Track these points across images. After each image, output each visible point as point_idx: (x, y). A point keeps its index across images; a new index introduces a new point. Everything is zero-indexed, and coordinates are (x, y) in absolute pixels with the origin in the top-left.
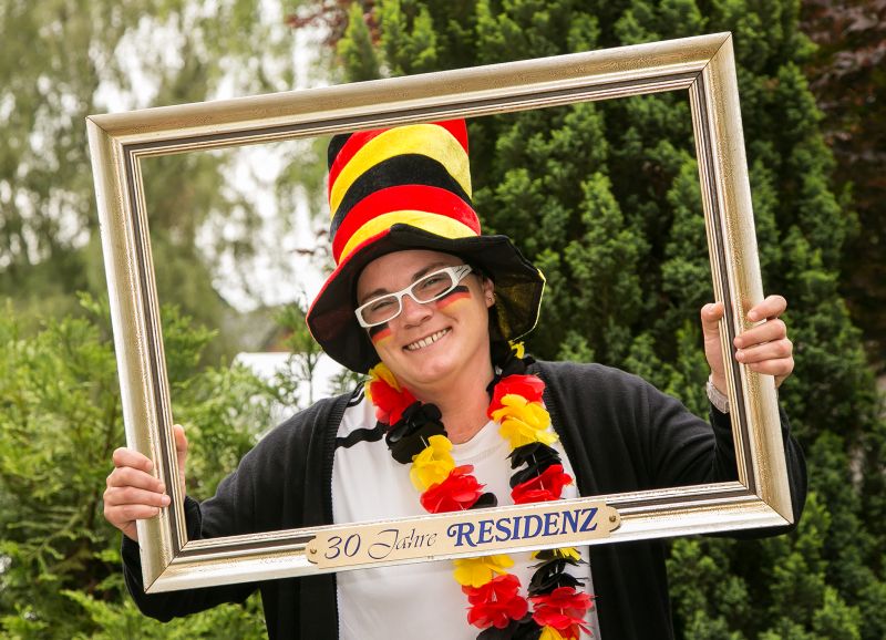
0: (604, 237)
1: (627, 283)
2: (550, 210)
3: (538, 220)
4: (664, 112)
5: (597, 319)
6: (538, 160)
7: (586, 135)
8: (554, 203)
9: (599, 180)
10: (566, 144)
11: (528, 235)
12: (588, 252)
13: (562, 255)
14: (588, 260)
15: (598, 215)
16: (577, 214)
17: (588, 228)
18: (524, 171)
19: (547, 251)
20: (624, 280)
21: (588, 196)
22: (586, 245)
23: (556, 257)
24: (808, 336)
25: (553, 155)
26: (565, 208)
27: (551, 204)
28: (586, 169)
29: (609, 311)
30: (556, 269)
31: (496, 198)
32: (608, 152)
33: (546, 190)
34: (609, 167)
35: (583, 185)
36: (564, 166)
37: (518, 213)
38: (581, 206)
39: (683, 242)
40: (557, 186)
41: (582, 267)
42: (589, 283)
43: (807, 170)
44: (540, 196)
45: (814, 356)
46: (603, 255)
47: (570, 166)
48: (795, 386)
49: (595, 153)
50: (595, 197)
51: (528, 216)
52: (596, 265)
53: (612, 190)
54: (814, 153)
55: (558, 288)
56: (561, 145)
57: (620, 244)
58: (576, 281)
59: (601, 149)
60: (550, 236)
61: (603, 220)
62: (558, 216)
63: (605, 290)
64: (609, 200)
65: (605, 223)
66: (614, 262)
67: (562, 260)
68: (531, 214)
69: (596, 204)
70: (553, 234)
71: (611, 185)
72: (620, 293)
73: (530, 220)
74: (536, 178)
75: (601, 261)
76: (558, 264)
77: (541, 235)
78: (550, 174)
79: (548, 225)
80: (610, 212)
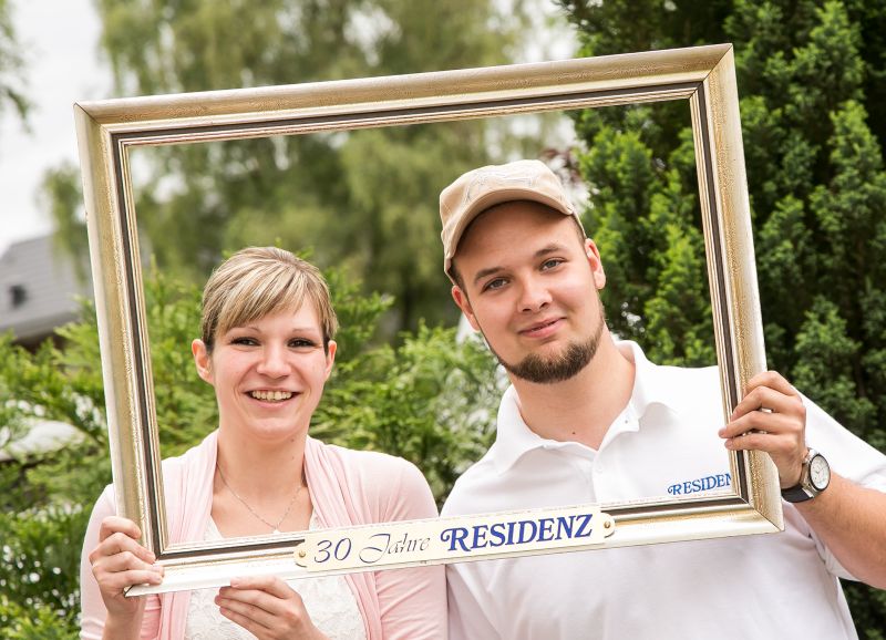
0: (858, 181)
2: (793, 148)
3: (780, 157)
5: (851, 281)
6: (779, 85)
7: (836, 53)
8: (798, 138)
9: (852, 109)
10: (811, 65)
11: (767, 179)
12: (839, 199)
13: (807, 203)
14: (838, 209)
15: (849, 153)
16: (826, 151)
17: (838, 170)
18: (760, 100)
19: (789, 198)
21: (838, 130)
22: (836, 190)
23: (799, 205)
25: (796, 79)
26: (811, 145)
27: (793, 139)
28: (836, 95)
29: (867, 271)
30: (799, 219)
32: (866, 72)
33: (787, 123)
34: (865, 93)
35: (832, 115)
36: (808, 93)
38: (830, 142)
40: (800, 118)
41: (829, 218)
42: (840, 237)
44: (779, 130)
46: (856, 203)
47: (817, 92)
49: (848, 75)
50: (847, 131)
51: (766, 155)
52: (847, 215)
53: (868, 122)
55: (801, 244)
56: (805, 67)
57: (878, 189)
58: (825, 233)
59: (856, 70)
60: (793, 180)
61: (856, 159)
62: (801, 155)
63: (861, 245)
64: (864, 134)
65: (859, 163)
66: (869, 211)
67: (806, 208)
68: (769, 151)
69: (847, 140)
70: (796, 176)
71: (866, 115)
72: (877, 249)
73: (768, 160)
74: (775, 107)
75: (854, 210)
76: (802, 214)
77: (782, 178)
78: (792, 102)
79: (790, 165)
80: (864, 149)
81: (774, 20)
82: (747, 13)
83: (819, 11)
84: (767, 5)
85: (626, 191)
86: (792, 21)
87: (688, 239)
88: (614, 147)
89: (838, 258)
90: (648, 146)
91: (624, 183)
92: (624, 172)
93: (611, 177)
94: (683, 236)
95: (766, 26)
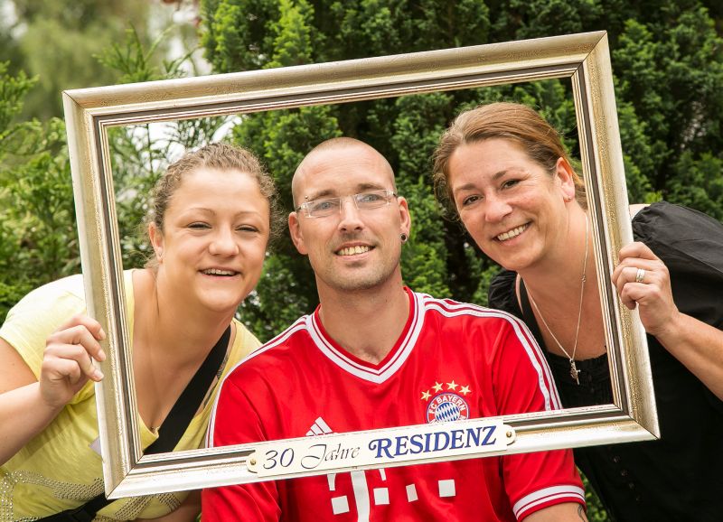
29: (456, 33)
63: (450, 10)
72: (464, 11)
87: (298, 8)
89: (430, 21)
94: (294, 6)
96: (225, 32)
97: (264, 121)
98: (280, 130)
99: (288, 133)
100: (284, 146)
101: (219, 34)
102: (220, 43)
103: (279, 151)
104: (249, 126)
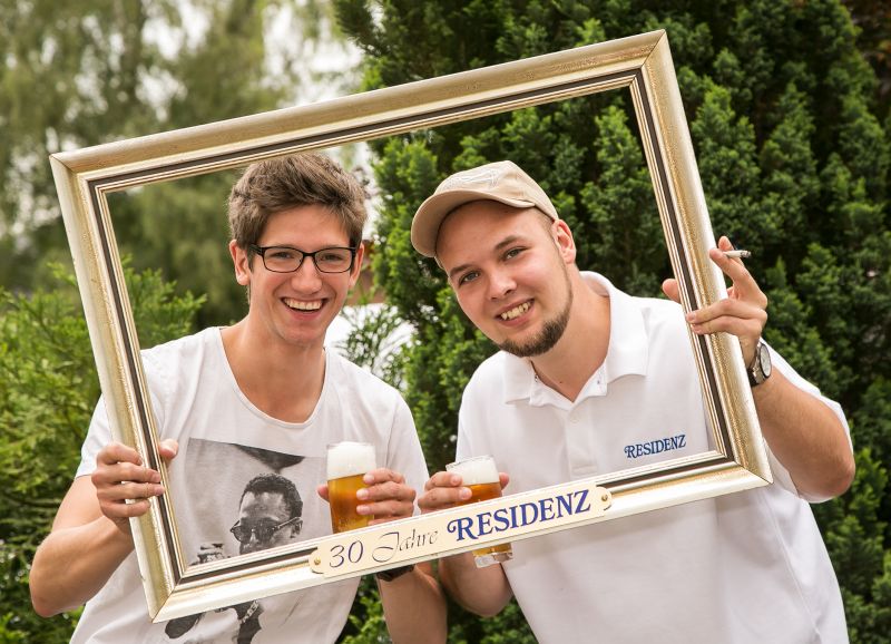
0: (622, 176)
1: (650, 225)
2: (563, 150)
3: (551, 160)
4: (684, 36)
8: (567, 142)
9: (614, 114)
11: (541, 178)
12: (606, 193)
13: (578, 198)
14: (606, 202)
15: (613, 152)
16: (592, 152)
17: (604, 167)
19: (561, 194)
20: (647, 222)
21: (602, 132)
22: (603, 186)
23: (571, 200)
24: (855, 273)
26: (579, 147)
27: (563, 143)
28: (600, 102)
29: (633, 257)
30: (572, 213)
31: (504, 139)
33: (556, 128)
34: (624, 100)
35: (597, 119)
37: (528, 154)
38: (595, 144)
39: (710, 177)
40: (569, 124)
41: (599, 210)
42: (609, 227)
43: (845, 91)
44: (550, 134)
45: (861, 296)
46: (622, 196)
48: (841, 329)
50: (611, 133)
51: (539, 158)
52: (614, 208)
53: (629, 124)
54: (853, 73)
57: (641, 182)
58: (595, 225)
60: (564, 179)
61: (620, 157)
62: (570, 156)
63: (627, 234)
64: (626, 135)
65: (622, 160)
66: (634, 203)
67: (578, 203)
68: (541, 155)
69: (611, 140)
70: (567, 176)
71: (627, 118)
72: (642, 236)
73: (542, 162)
74: (545, 115)
75: (620, 203)
76: (574, 208)
77: (555, 177)
78: (561, 110)
79: (561, 166)
80: (627, 148)
81: (540, 39)
82: (516, 33)
83: (579, 29)
84: (533, 25)
85: (415, 194)
86: (556, 39)
88: (404, 155)
89: (607, 246)
90: (434, 154)
91: (413, 186)
92: (413, 177)
93: (401, 182)
95: (533, 44)
96: (399, 258)
97: (439, 346)
98: (456, 357)
99: (464, 361)
100: (460, 373)
101: (392, 258)
102: (393, 268)
103: (456, 379)
104: (423, 352)
